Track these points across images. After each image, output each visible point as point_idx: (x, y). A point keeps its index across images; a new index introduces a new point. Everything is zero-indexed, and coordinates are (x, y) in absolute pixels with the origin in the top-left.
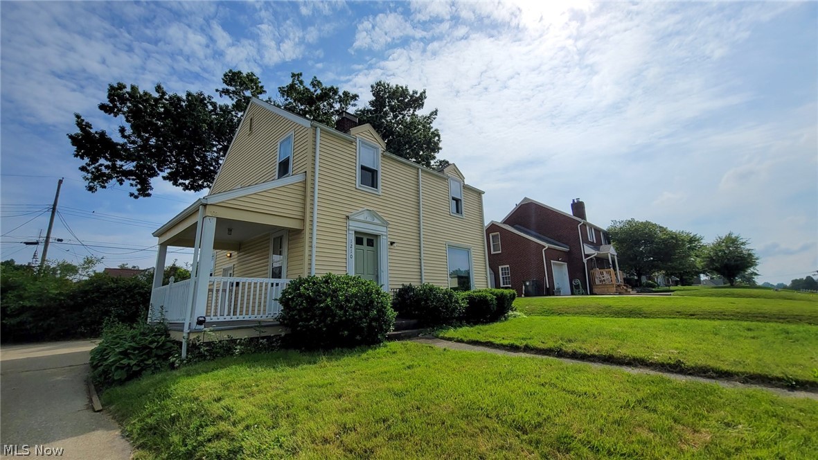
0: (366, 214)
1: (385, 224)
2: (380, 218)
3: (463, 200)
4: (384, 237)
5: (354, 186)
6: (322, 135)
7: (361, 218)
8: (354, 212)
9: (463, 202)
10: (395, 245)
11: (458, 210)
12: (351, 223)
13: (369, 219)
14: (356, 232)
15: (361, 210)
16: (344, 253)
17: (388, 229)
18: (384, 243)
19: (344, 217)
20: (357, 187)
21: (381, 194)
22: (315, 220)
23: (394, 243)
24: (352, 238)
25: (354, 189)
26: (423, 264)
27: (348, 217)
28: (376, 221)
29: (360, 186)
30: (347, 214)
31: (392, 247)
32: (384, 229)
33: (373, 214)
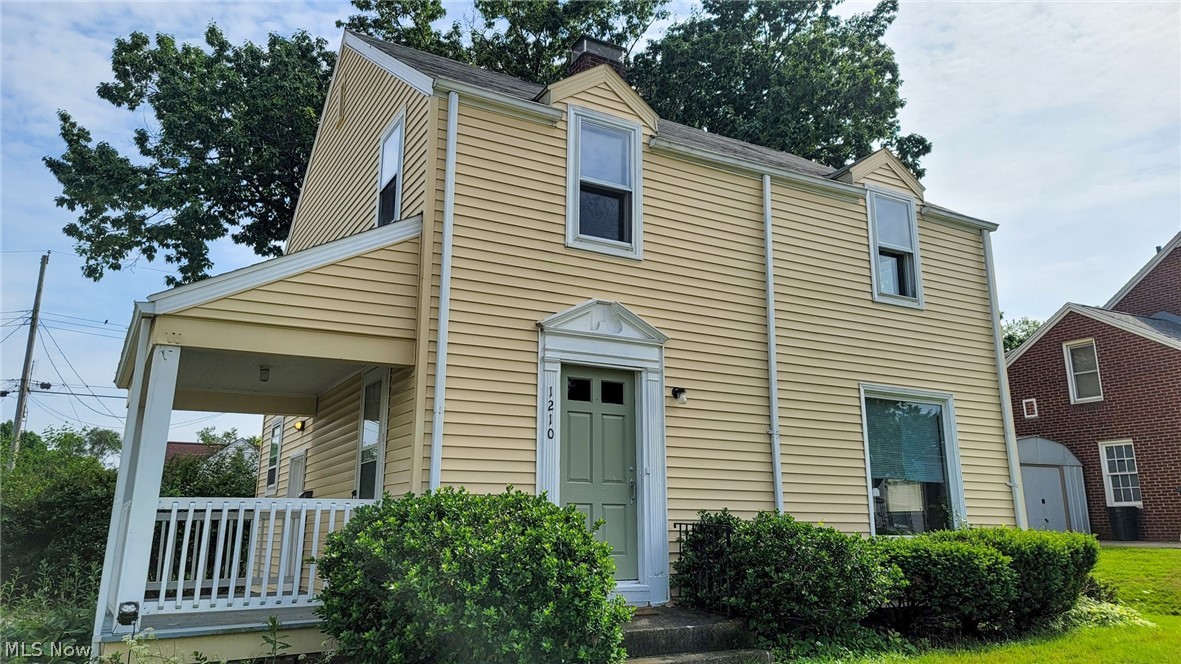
0: (597, 314)
1: (656, 340)
2: (636, 322)
3: (918, 255)
4: (655, 377)
5: (560, 240)
6: (466, 111)
7: (581, 325)
8: (561, 311)
9: (918, 261)
10: (684, 397)
11: (904, 287)
12: (550, 342)
13: (606, 329)
14: (565, 366)
15: (580, 303)
16: (530, 423)
17: (666, 353)
18: (651, 394)
19: (531, 326)
20: (570, 242)
21: (640, 255)
22: (444, 338)
23: (682, 391)
24: (553, 382)
25: (560, 249)
26: (778, 450)
27: (540, 328)
28: (628, 332)
29: (577, 239)
30: (542, 319)
31: (676, 403)
32: (654, 354)
33: (619, 314)
